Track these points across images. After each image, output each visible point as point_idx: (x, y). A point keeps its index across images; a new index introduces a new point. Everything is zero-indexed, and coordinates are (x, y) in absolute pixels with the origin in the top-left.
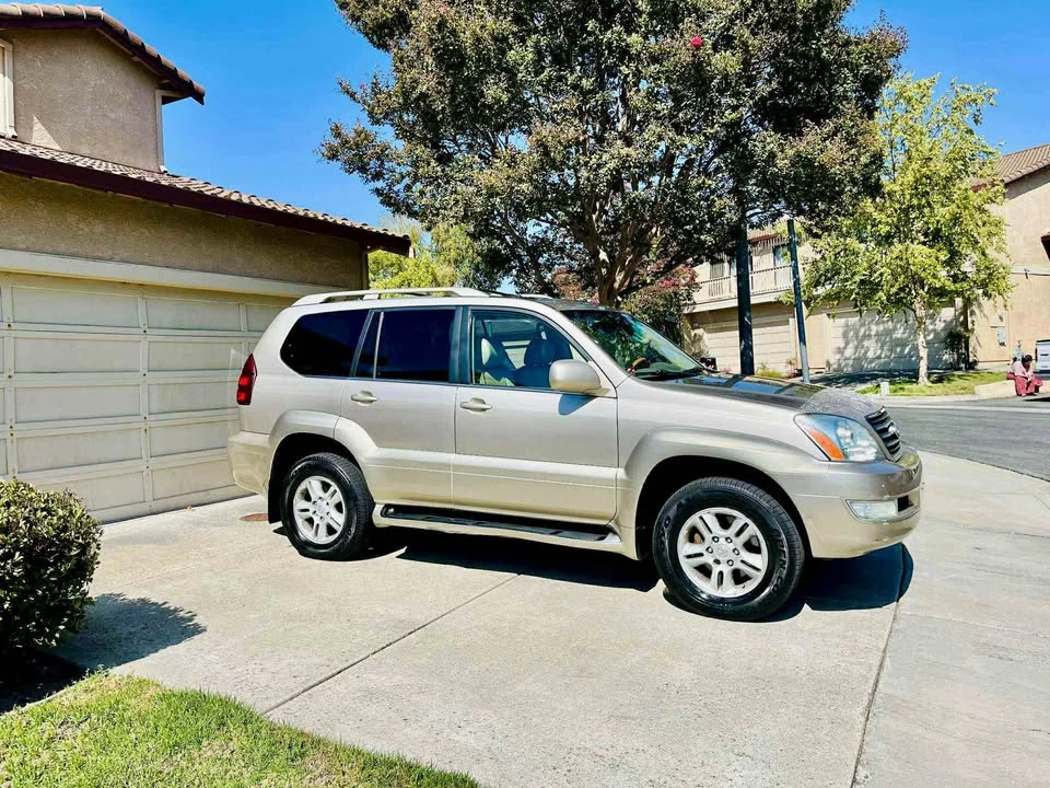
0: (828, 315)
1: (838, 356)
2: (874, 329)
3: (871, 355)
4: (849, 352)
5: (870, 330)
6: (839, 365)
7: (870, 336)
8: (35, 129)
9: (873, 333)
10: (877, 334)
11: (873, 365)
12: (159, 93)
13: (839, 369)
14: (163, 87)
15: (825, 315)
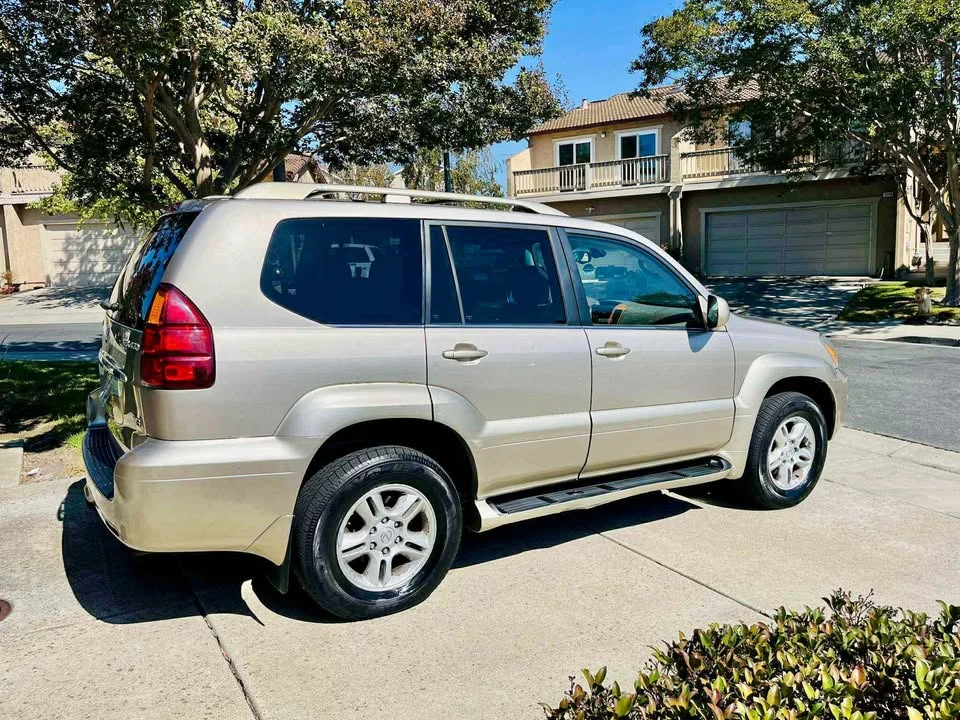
0: (45, 226)
1: (60, 269)
2: (101, 243)
3: (99, 268)
4: (74, 265)
5: (96, 244)
6: (62, 279)
7: (97, 250)
9: (101, 247)
10: (106, 248)
11: (102, 279)
13: (63, 283)
15: (42, 225)
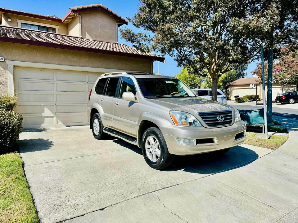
8: (87, 35)
12: (117, 24)
14: (118, 22)
